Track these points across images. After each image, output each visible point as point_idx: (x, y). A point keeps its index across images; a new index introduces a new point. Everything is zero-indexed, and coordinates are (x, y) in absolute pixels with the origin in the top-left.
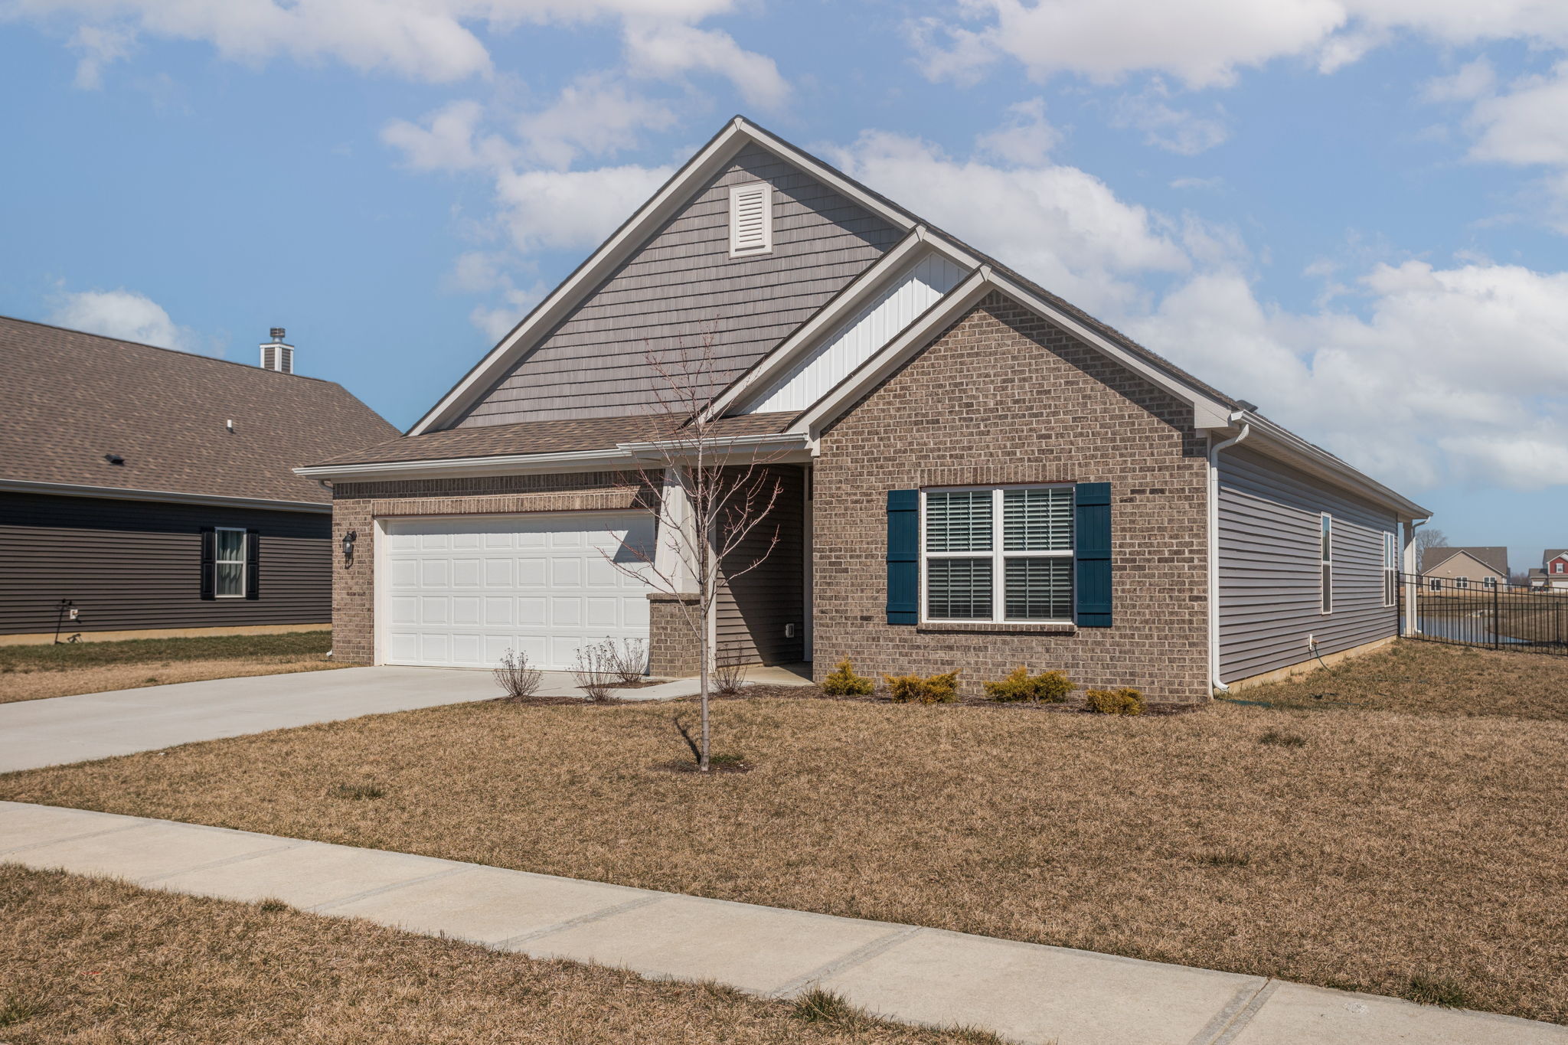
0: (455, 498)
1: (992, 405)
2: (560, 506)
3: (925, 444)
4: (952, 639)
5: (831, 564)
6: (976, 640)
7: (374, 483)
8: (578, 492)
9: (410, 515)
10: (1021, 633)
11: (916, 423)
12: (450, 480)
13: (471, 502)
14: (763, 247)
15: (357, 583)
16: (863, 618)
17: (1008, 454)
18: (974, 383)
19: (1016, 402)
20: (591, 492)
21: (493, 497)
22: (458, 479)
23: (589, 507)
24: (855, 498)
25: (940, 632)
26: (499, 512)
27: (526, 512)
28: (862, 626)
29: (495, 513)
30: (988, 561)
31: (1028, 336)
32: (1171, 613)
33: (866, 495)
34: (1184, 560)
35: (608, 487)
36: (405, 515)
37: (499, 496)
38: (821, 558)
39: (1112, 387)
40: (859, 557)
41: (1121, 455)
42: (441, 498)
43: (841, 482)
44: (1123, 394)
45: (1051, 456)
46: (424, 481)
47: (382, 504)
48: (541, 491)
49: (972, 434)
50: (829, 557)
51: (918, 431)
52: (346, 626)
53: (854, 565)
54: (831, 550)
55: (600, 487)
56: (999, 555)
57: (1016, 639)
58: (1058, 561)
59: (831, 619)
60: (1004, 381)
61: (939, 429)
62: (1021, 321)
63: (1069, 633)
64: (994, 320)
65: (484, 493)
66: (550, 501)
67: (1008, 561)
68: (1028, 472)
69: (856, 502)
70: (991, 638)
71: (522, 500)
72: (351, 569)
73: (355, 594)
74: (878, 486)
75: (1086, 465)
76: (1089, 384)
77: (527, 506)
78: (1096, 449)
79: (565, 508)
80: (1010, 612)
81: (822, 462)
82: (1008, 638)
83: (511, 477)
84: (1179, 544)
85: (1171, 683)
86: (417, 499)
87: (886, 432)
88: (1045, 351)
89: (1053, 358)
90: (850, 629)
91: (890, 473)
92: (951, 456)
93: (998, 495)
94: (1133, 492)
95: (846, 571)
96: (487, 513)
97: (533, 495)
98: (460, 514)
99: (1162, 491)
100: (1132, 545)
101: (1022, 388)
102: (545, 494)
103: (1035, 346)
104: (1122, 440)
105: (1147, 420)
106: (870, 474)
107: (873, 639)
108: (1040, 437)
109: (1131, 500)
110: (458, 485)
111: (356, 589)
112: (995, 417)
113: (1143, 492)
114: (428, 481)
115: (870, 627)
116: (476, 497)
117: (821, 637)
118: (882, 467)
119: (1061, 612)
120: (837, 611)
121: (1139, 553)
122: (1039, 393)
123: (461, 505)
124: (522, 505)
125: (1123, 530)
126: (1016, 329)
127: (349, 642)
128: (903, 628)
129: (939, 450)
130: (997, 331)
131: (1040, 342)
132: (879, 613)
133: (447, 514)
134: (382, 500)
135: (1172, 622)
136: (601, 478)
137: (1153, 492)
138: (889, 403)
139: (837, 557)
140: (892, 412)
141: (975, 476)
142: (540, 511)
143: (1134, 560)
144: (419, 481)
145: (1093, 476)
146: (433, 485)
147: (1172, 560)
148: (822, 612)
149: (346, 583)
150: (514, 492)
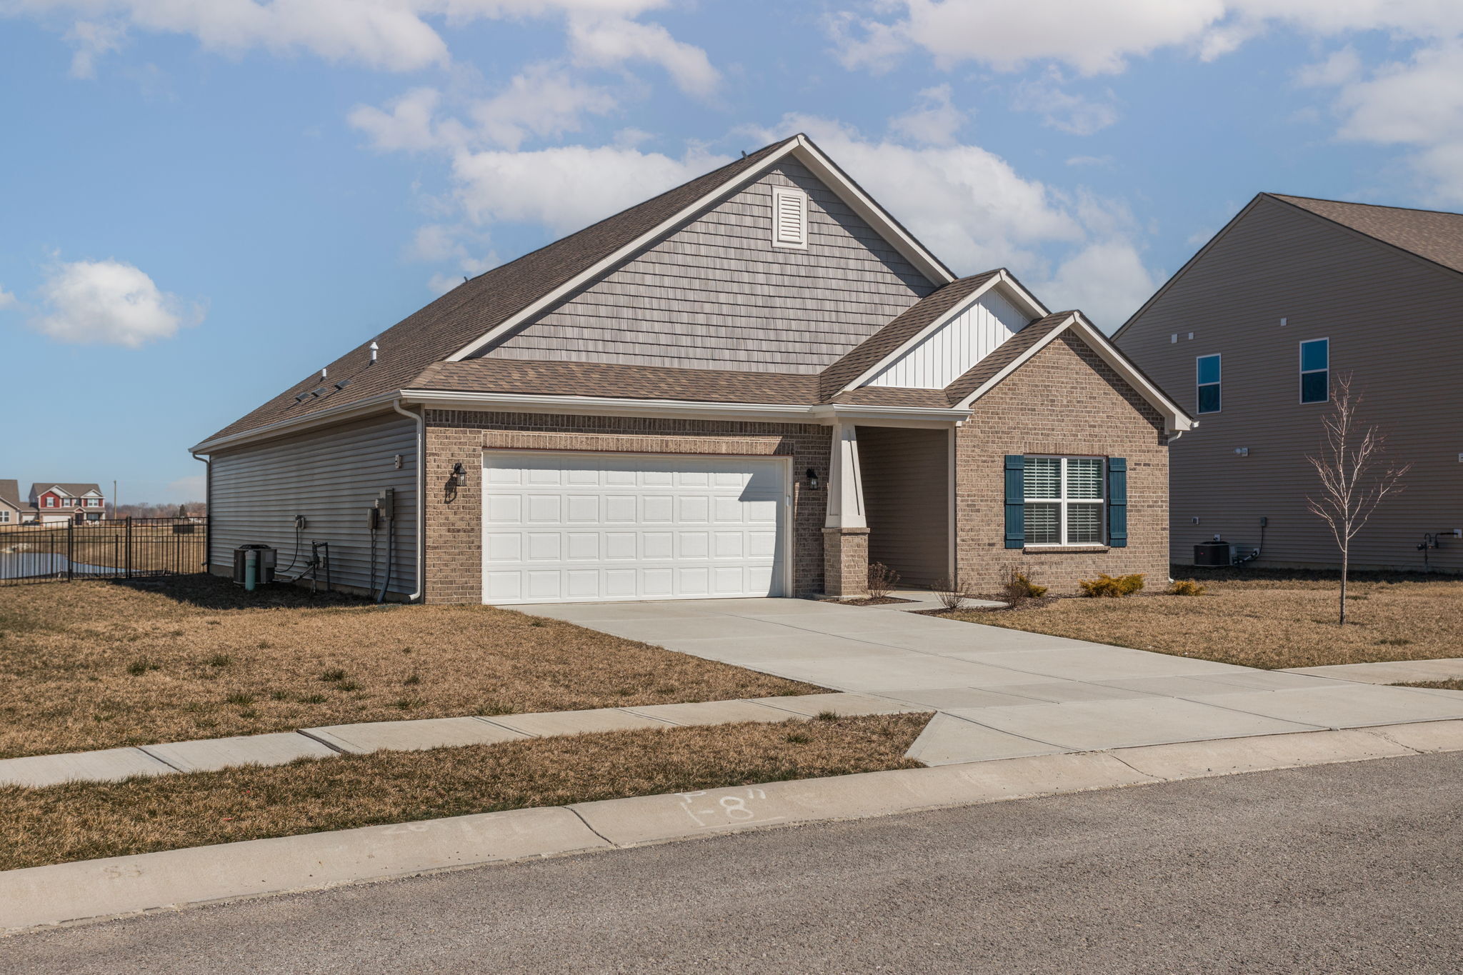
0: (590, 435)
1: (1065, 403)
2: (706, 449)
3: (1027, 424)
4: (1043, 557)
5: (968, 505)
6: (1056, 558)
7: (486, 413)
8: (724, 438)
9: (534, 449)
10: (1080, 552)
11: (1022, 409)
12: (584, 417)
13: (608, 440)
14: (801, 243)
15: (462, 519)
16: (990, 545)
17: (1074, 435)
18: (1056, 387)
19: (1078, 402)
20: (736, 439)
21: (634, 437)
22: (594, 417)
23: (735, 452)
24: (984, 459)
25: (1037, 553)
26: (642, 452)
27: (671, 453)
28: (989, 550)
29: (637, 452)
30: (1058, 506)
31: (1085, 360)
32: (1153, 538)
33: (991, 457)
34: (1159, 506)
35: (753, 435)
36: (528, 449)
37: (640, 437)
38: (962, 501)
39: (1126, 399)
40: (987, 501)
41: (1130, 442)
42: (574, 435)
43: (974, 446)
44: (1132, 404)
45: (1096, 439)
46: (552, 416)
47: (497, 436)
48: (687, 434)
49: (1054, 420)
50: (967, 501)
51: (1023, 415)
52: (446, 565)
53: (983, 506)
54: (968, 496)
55: (745, 435)
56: (1064, 501)
57: (1077, 555)
58: (1094, 505)
59: (969, 545)
60: (1072, 388)
61: (1035, 415)
62: (1081, 350)
63: (1105, 552)
64: (1066, 347)
65: (624, 432)
66: (696, 444)
67: (1070, 505)
68: (1083, 449)
69: (985, 462)
70: (1065, 555)
71: (667, 442)
72: (453, 504)
73: (459, 531)
74: (998, 451)
75: (1114, 446)
76: (1116, 396)
77: (672, 447)
78: (1118, 437)
79: (711, 451)
80: (1072, 538)
81: (962, 431)
82: (1074, 555)
83: (655, 419)
84: (1157, 497)
85: (1152, 579)
86: (543, 434)
87: (1003, 413)
88: (1093, 372)
89: (1097, 376)
90: (981, 553)
91: (1006, 442)
92: (1042, 434)
93: (1064, 462)
94: (1136, 464)
95: (978, 511)
96: (627, 451)
97: (678, 438)
98: (597, 451)
99: (1149, 465)
100: (1135, 497)
101: (1081, 393)
102: (691, 438)
103: (1088, 367)
104: (1131, 432)
105: (1143, 422)
106: (993, 442)
107: (996, 559)
108: (1090, 426)
109: (1135, 469)
110: (594, 422)
111: (461, 525)
112: (1067, 411)
113: (1140, 464)
114: (557, 416)
115: (994, 550)
116: (615, 436)
117: (962, 559)
118: (1001, 438)
119: (1097, 538)
120: (972, 540)
121: (1139, 502)
122: (1090, 398)
123: (597, 442)
124: (667, 446)
125: (1131, 487)
126: (1078, 355)
127: (451, 582)
128: (1014, 550)
129: (1035, 429)
130: (1068, 354)
131: (1090, 365)
132: (999, 540)
133: (581, 450)
134: (496, 432)
135: (1154, 543)
136: (746, 427)
137: (1145, 465)
138: (1006, 394)
139: (973, 501)
140: (1008, 400)
141: (1056, 448)
142: (686, 453)
143: (1136, 506)
144: (546, 415)
145: (1116, 453)
146: (563, 420)
147: (1153, 506)
148: (963, 541)
149: (447, 519)
150: (657, 433)
